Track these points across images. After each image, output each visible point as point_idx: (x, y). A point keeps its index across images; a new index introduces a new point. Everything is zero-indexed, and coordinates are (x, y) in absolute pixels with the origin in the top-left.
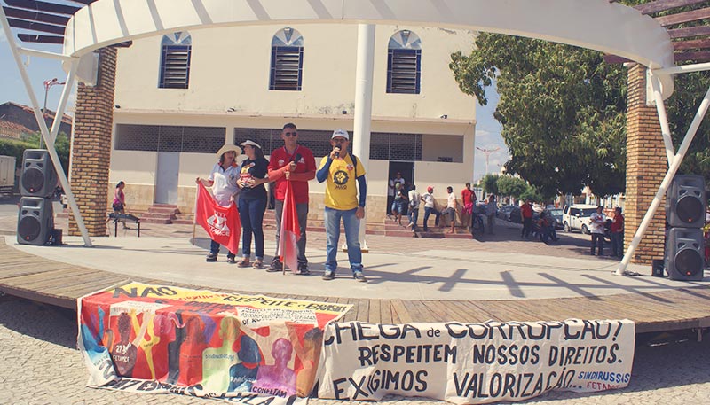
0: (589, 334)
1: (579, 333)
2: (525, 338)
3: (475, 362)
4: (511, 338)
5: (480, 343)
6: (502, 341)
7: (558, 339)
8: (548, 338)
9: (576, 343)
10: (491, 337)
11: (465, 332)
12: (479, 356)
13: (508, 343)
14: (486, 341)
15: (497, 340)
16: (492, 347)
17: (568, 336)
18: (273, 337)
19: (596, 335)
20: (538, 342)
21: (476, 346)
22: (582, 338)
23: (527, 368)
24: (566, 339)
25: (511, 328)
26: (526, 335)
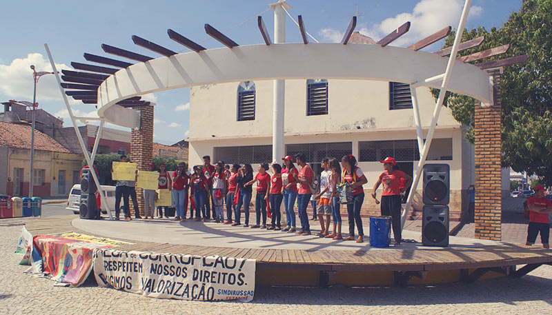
0: (219, 265)
1: (212, 263)
2: (178, 262)
3: (151, 272)
4: (171, 261)
5: (155, 262)
6: (166, 263)
7: (199, 265)
8: (192, 264)
9: (211, 269)
10: (160, 260)
11: (147, 256)
12: (153, 270)
13: (170, 265)
14: (158, 262)
15: (163, 262)
16: (160, 265)
17: (205, 264)
18: (78, 254)
19: (225, 265)
20: (187, 266)
21: (152, 264)
22: (215, 266)
23: (179, 279)
24: (204, 266)
25: (171, 257)
26: (180, 261)
